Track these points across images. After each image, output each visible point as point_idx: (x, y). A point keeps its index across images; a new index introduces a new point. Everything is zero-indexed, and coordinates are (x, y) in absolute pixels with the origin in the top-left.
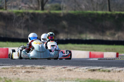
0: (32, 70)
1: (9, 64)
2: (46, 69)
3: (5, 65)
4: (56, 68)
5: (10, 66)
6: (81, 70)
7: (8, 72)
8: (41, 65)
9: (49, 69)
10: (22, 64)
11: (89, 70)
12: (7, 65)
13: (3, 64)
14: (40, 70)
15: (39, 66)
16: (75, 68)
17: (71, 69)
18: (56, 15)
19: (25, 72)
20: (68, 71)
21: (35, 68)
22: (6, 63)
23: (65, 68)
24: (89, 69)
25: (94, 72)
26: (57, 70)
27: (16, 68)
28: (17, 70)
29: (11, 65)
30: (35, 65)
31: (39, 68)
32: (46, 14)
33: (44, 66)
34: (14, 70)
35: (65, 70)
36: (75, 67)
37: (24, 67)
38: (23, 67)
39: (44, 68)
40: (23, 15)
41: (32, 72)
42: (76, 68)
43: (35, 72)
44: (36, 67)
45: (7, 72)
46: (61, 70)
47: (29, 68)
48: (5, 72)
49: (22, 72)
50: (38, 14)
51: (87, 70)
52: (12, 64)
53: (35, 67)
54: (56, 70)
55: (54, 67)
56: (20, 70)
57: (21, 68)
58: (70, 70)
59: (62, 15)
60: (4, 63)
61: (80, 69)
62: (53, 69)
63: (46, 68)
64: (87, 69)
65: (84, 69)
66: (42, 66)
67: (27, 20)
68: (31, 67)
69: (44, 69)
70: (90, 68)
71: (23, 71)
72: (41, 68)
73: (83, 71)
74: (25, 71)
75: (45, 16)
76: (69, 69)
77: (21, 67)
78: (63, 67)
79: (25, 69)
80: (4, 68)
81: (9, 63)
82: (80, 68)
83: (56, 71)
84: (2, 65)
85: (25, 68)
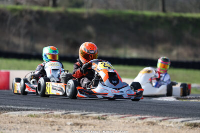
0: (85, 122)
1: (40, 109)
2: (109, 120)
3: (32, 110)
4: (127, 118)
5: (42, 112)
6: (171, 125)
7: (42, 123)
8: (99, 113)
9: (113, 120)
10: (62, 109)
11: (188, 125)
12: (35, 110)
13: (29, 108)
14: (97, 121)
15: (95, 115)
16: (161, 121)
17: (155, 121)
18: (77, 17)
19: (71, 125)
20: (149, 125)
21: (88, 117)
22: (32, 106)
23: (143, 119)
24: (187, 123)
25: (196, 128)
26: (129, 121)
27: (54, 116)
28: (56, 120)
29: (44, 110)
30: (87, 113)
31: (95, 118)
32: (60, 14)
33: (105, 114)
34: (51, 119)
35: (144, 123)
36: (161, 118)
37: (68, 114)
38: (65, 115)
39: (105, 117)
40: (22, 13)
41: (85, 125)
42: (164, 120)
43: (90, 125)
44: (90, 115)
45: (40, 123)
46: (135, 122)
47: (77, 117)
48: (37, 124)
49: (66, 125)
50: (48, 14)
51: (183, 125)
52: (43, 107)
53: (88, 115)
54: (127, 123)
55: (123, 117)
56: (62, 120)
57: (63, 117)
58: (153, 124)
59: (86, 16)
60: (29, 106)
61: (170, 122)
62: (121, 120)
63: (108, 118)
64: (182, 122)
65: (177, 123)
66: (101, 115)
67: (30, 22)
68: (81, 115)
69: (104, 119)
70: (189, 120)
71: (69, 123)
72: (99, 118)
73: (176, 125)
74: (72, 122)
75: (58, 17)
76: (149, 122)
77: (62, 114)
78: (140, 116)
79: (71, 119)
80: (31, 116)
81: (37, 106)
82: (170, 120)
83: (127, 125)
84: (27, 110)
85: (71, 117)
